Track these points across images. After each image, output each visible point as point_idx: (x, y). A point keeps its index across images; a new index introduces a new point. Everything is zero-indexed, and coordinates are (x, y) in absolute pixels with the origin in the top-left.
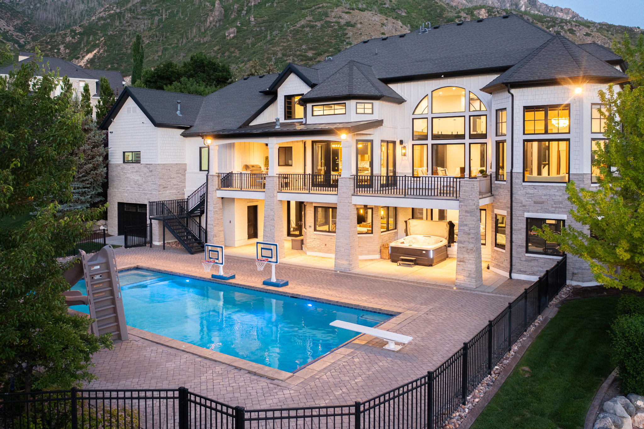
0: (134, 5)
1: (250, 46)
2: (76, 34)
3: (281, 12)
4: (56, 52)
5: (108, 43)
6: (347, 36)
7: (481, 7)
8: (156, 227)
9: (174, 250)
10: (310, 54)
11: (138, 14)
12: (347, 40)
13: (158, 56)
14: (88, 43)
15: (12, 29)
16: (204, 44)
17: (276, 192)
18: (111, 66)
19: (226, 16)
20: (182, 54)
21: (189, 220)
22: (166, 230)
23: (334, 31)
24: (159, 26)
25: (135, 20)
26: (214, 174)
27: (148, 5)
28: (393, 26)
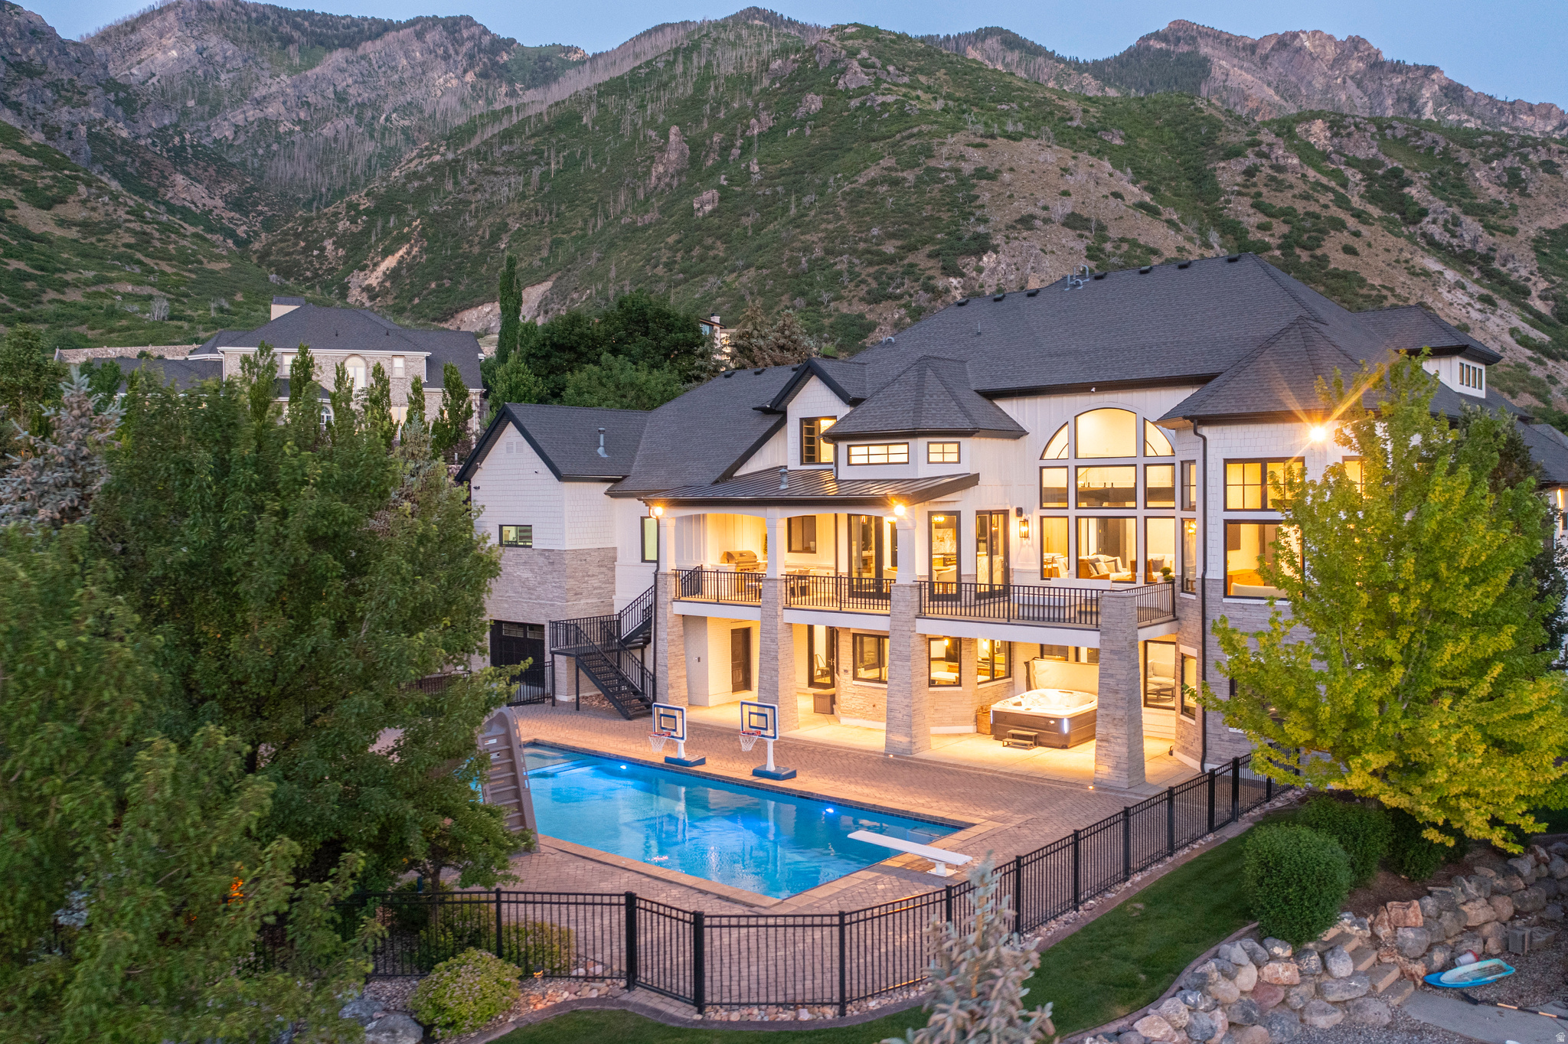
0: (485, 143)
1: (750, 233)
2: (359, 214)
3: (822, 150)
4: (316, 257)
5: (430, 231)
6: (979, 202)
7: (1314, 116)
8: (562, 669)
9: (597, 712)
10: (889, 248)
11: (494, 163)
12: (978, 213)
13: (542, 260)
14: (386, 232)
15: (220, 203)
16: (645, 228)
17: (780, 608)
18: (438, 286)
19: (695, 161)
20: (595, 254)
21: (623, 656)
22: (581, 672)
23: (949, 190)
24: (542, 189)
25: (487, 178)
26: (669, 571)
27: (517, 141)
28: (1090, 174)
